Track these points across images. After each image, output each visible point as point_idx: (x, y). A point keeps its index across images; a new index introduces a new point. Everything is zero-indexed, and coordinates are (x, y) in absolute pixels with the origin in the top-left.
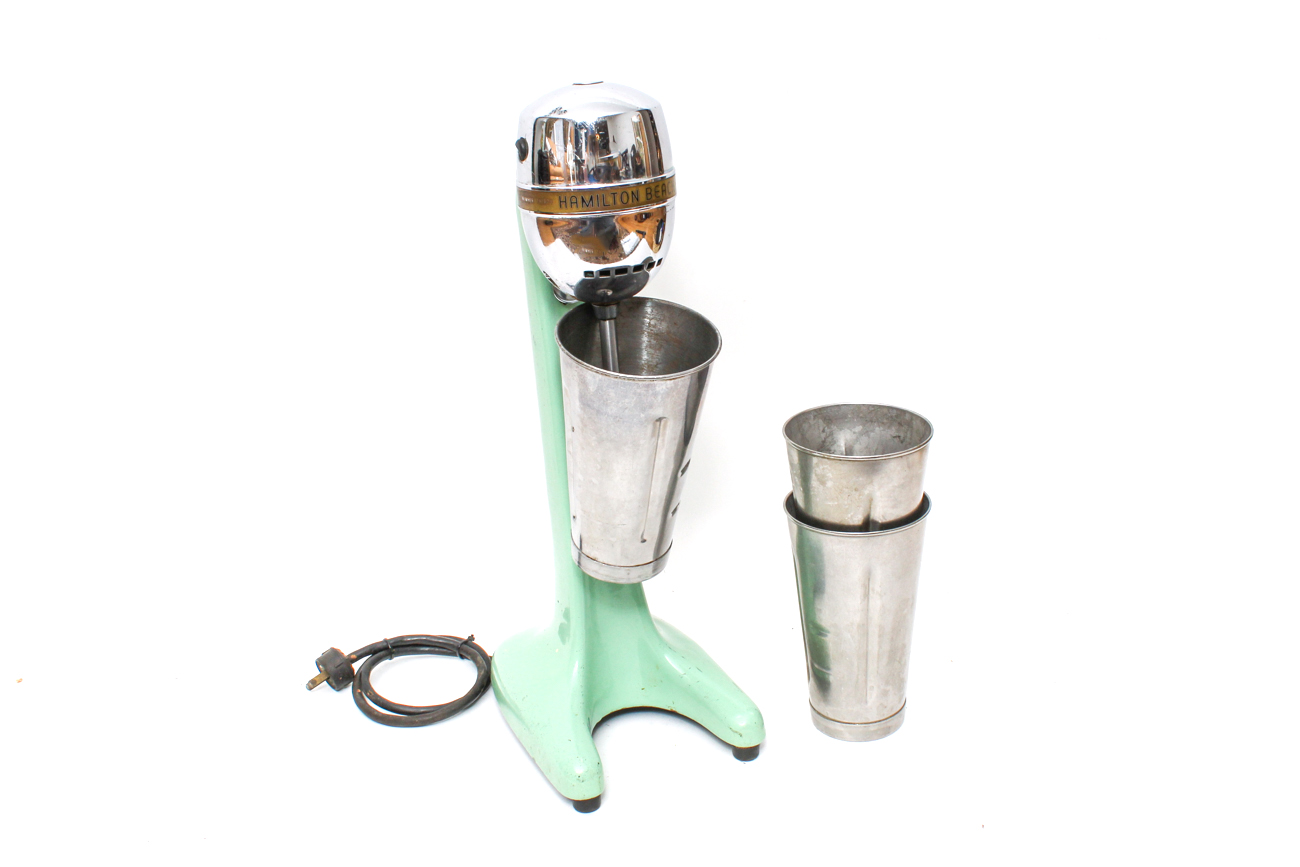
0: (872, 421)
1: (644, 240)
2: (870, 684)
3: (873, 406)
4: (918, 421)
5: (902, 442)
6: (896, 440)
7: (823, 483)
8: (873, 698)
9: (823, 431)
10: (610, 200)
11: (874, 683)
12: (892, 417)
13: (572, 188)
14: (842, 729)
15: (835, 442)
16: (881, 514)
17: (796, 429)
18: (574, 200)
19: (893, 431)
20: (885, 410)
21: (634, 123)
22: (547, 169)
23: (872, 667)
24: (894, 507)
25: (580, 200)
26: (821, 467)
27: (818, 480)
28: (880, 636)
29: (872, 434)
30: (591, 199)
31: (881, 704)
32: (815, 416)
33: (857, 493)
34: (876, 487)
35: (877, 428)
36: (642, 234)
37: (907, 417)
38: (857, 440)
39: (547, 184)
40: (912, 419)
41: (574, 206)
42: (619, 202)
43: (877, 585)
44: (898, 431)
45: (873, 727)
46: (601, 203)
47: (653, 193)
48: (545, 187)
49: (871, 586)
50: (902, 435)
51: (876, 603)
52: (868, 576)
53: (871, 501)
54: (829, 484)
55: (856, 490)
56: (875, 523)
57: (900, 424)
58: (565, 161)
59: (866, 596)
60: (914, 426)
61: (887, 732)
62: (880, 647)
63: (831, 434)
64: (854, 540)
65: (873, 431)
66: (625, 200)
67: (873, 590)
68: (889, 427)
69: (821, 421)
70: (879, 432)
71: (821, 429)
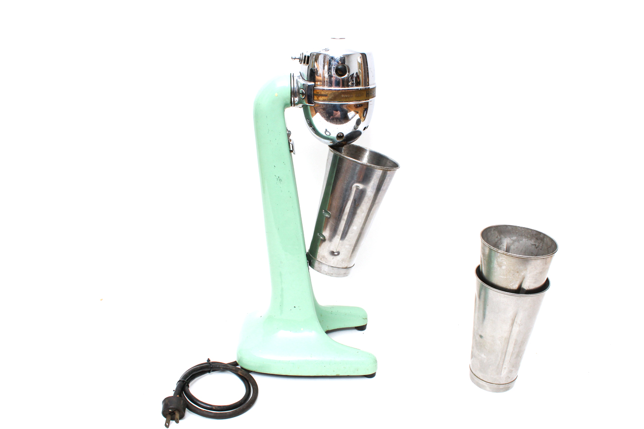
0: (522, 235)
2: (504, 366)
3: (524, 228)
4: (548, 239)
5: (537, 248)
6: (533, 246)
7: (500, 266)
8: (504, 373)
9: (497, 237)
11: (506, 365)
12: (533, 235)
14: (486, 385)
15: (502, 243)
16: (526, 286)
17: (486, 234)
19: (532, 242)
20: (530, 231)
23: (508, 358)
24: (535, 283)
26: (501, 258)
27: (498, 264)
28: (515, 345)
29: (521, 242)
31: (508, 376)
32: (494, 230)
33: (518, 274)
34: (528, 272)
35: (524, 239)
37: (541, 236)
38: (513, 243)
40: (544, 237)
43: (518, 320)
44: (535, 242)
45: (501, 387)
49: (516, 320)
50: (537, 244)
51: (516, 329)
52: (515, 316)
53: (524, 278)
54: (504, 267)
55: (518, 272)
56: (524, 289)
57: (537, 239)
59: (512, 324)
60: (545, 242)
61: (507, 389)
62: (514, 350)
63: (500, 239)
64: (512, 297)
65: (522, 240)
67: (516, 322)
68: (530, 240)
69: (496, 232)
70: (526, 242)
71: (496, 236)
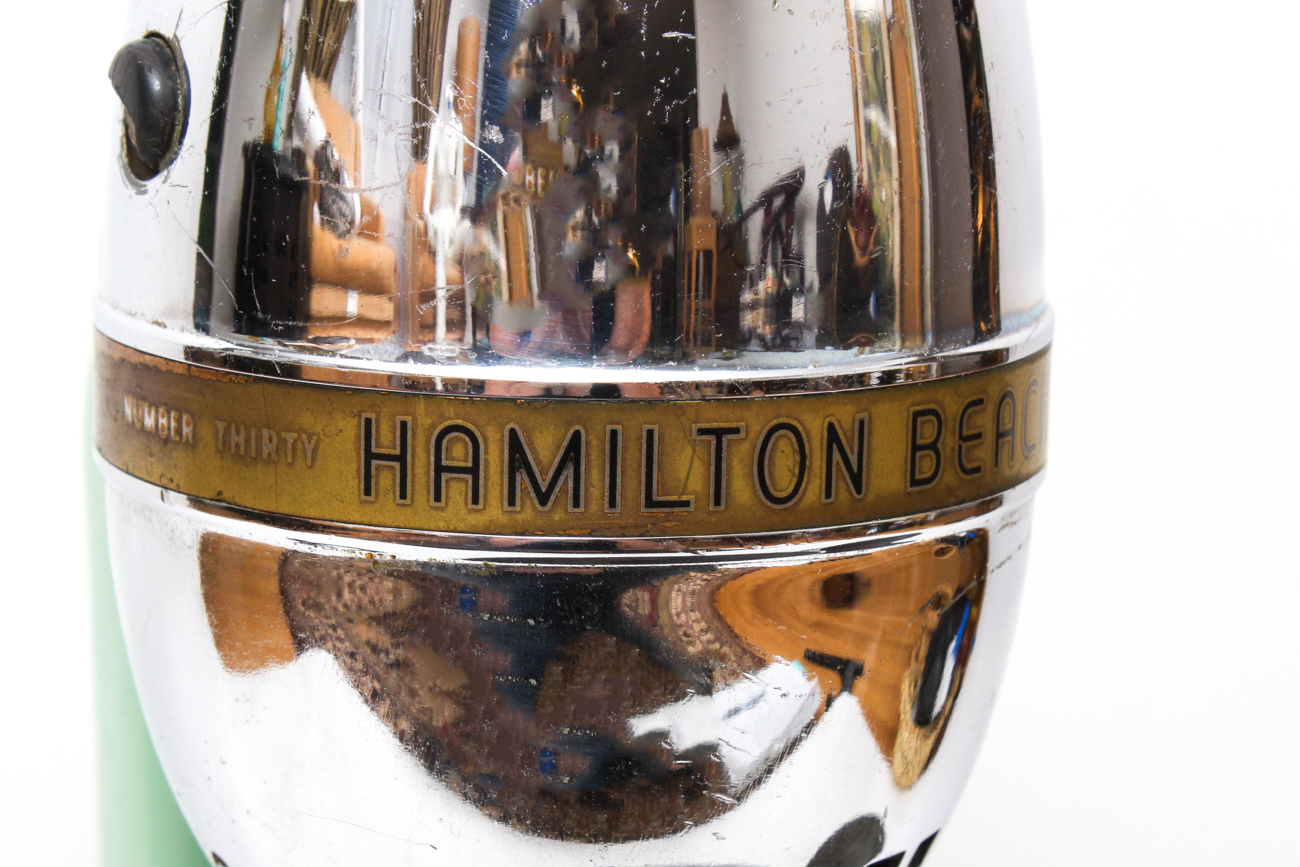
1: (847, 705)
10: (687, 470)
13: (438, 372)
18: (458, 453)
21: (858, 25)
22: (300, 247)
25: (495, 458)
30: (573, 452)
36: (840, 671)
39: (289, 334)
41: (457, 490)
42: (741, 488)
46: (631, 485)
47: (949, 442)
48: (275, 351)
58: (413, 210)
66: (783, 479)
